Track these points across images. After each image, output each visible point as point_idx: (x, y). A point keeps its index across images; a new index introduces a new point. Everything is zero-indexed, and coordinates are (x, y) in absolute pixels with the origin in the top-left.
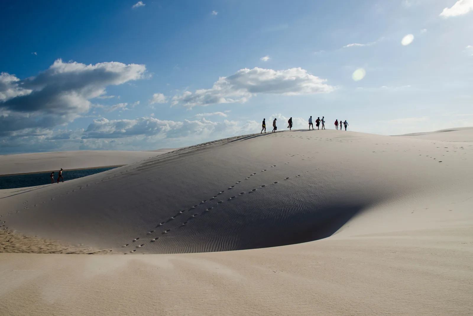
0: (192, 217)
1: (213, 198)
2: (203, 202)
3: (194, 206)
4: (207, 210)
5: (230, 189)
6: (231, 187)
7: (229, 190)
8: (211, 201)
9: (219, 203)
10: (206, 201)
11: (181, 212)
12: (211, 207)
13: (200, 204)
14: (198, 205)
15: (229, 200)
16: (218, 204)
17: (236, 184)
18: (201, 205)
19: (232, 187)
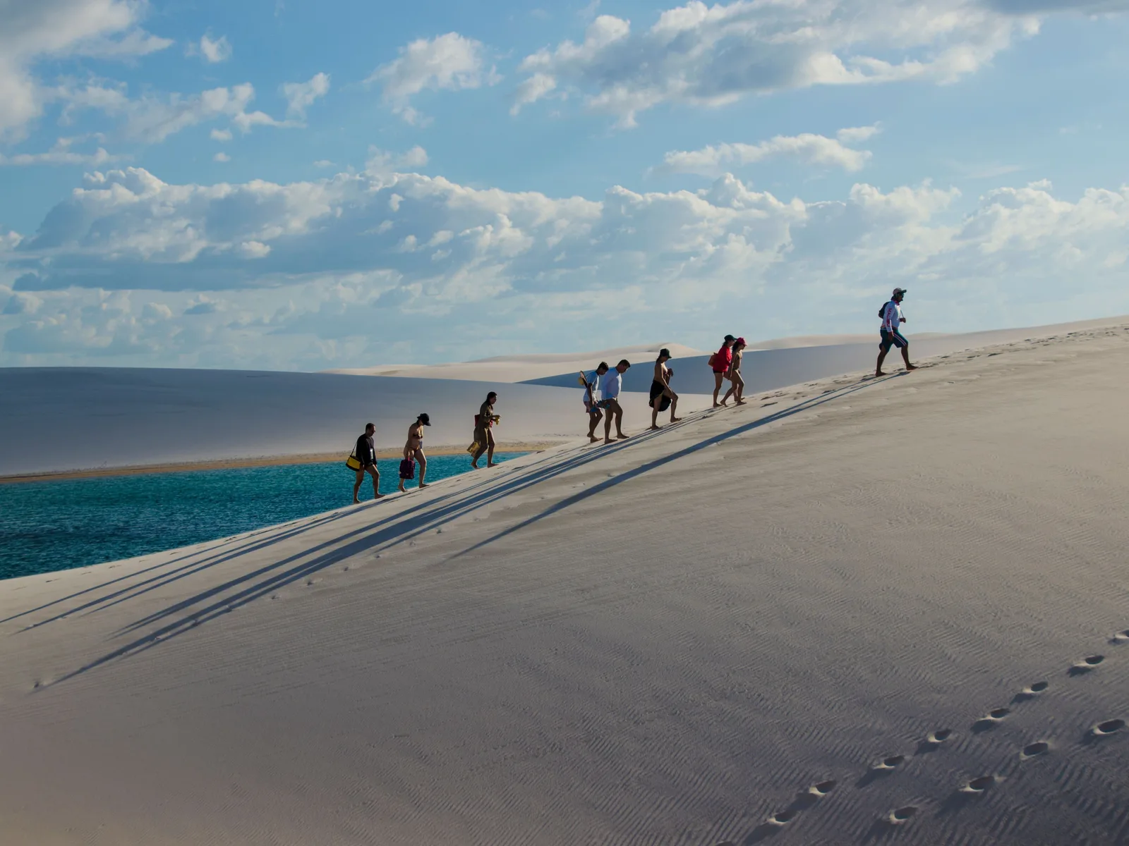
0: (889, 822)
1: (990, 718)
2: (933, 739)
3: (887, 763)
4: (969, 789)
5: (1075, 671)
6: (1085, 664)
7: (1076, 680)
8: (977, 740)
9: (1028, 752)
10: (951, 737)
11: (815, 791)
12: (986, 775)
13: (916, 753)
14: (907, 758)
15: (1089, 738)
16: (1024, 757)
17: (1112, 648)
18: (926, 756)
19: (1089, 661)
